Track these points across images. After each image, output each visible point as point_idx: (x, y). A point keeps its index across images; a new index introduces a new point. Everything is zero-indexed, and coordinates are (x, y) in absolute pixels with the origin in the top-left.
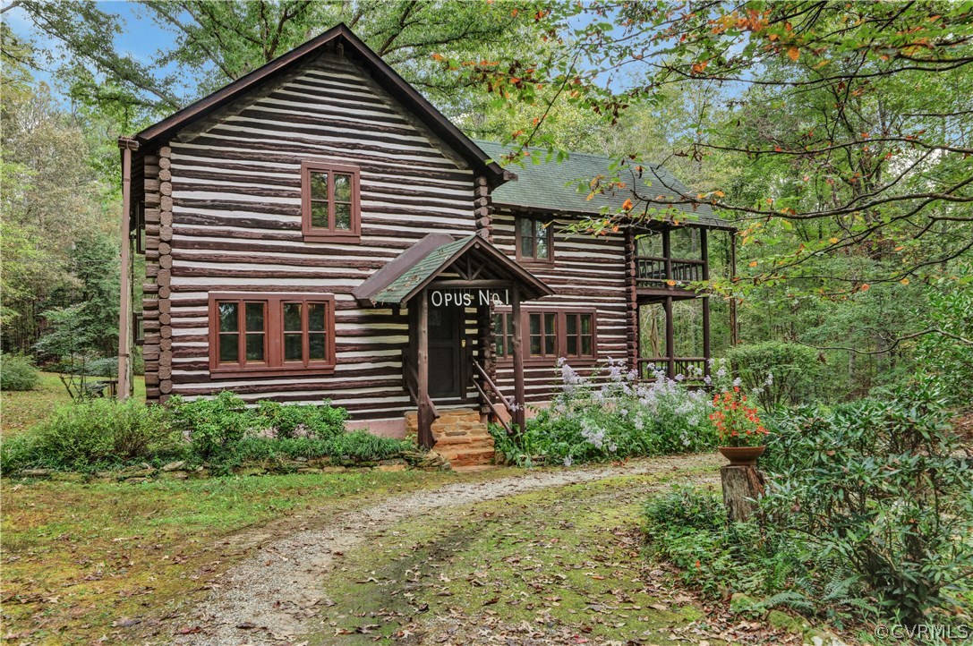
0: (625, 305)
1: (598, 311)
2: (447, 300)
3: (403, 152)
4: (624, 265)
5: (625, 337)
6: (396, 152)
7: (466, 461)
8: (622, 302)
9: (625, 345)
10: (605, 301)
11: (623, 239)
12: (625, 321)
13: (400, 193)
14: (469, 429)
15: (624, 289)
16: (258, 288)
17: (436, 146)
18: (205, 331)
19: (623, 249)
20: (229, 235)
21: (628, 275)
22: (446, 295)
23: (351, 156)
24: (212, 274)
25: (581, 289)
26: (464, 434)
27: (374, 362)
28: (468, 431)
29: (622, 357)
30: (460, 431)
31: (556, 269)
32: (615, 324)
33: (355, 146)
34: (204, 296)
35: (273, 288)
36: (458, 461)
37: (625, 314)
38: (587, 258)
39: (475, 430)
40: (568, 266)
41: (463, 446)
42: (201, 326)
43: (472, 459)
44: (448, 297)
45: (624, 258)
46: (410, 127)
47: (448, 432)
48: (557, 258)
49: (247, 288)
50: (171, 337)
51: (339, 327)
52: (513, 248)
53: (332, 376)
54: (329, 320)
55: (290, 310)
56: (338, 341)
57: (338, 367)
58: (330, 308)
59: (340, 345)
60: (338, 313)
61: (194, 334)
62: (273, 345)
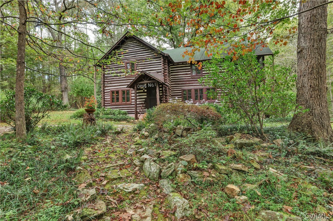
3: (145, 55)
6: (144, 55)
13: (145, 64)
16: (118, 88)
17: (153, 52)
18: (109, 97)
20: (113, 79)
22: (140, 85)
23: (135, 58)
24: (110, 86)
27: (139, 102)
31: (203, 76)
33: (135, 56)
34: (109, 91)
35: (120, 88)
42: (109, 96)
46: (147, 49)
48: (203, 74)
49: (116, 88)
50: (104, 98)
51: (132, 95)
52: (190, 73)
53: (131, 105)
54: (130, 93)
55: (123, 92)
56: (132, 98)
57: (132, 103)
58: (130, 91)
59: (132, 99)
60: (132, 92)
61: (108, 98)
62: (120, 98)
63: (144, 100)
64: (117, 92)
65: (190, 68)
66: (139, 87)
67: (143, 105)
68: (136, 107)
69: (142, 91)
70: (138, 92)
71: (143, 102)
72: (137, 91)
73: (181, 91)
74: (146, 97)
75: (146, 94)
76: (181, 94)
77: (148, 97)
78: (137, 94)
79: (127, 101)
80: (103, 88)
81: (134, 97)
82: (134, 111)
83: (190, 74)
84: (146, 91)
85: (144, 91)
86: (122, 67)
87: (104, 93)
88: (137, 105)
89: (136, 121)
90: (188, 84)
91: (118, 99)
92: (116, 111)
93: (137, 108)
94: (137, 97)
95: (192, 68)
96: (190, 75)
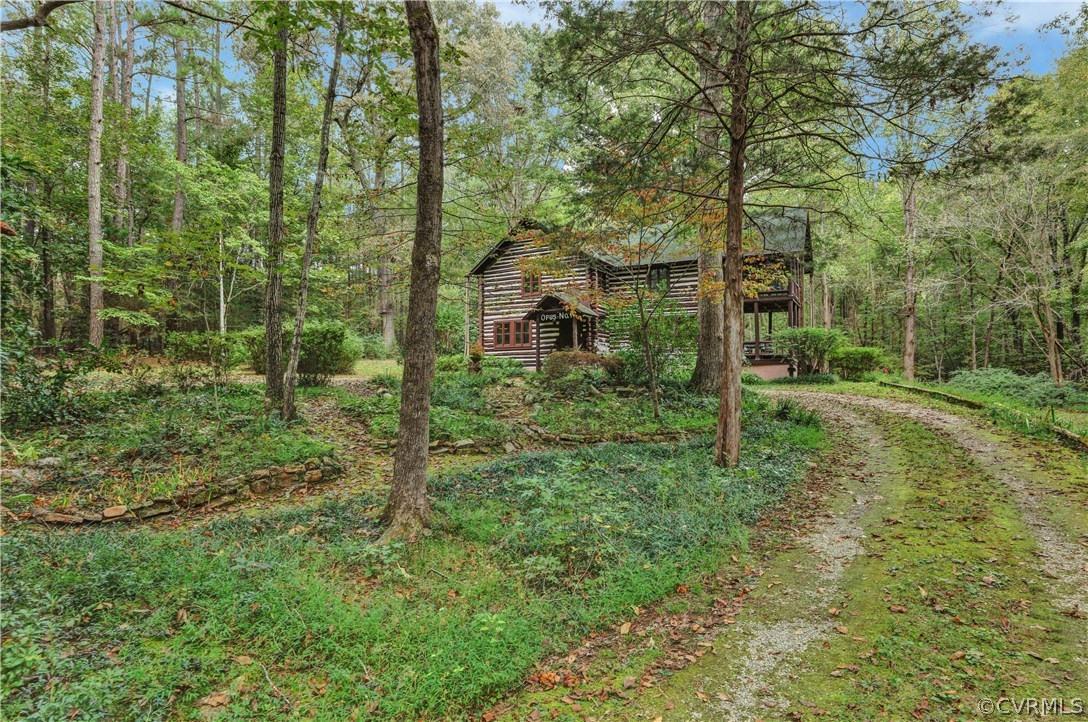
16: (508, 318)
20: (502, 300)
24: (495, 314)
27: (544, 344)
34: (492, 322)
35: (512, 318)
42: (491, 333)
49: (505, 318)
50: (483, 336)
51: (533, 331)
53: (530, 349)
54: (529, 328)
55: (518, 325)
56: (532, 336)
57: (532, 346)
58: (530, 324)
59: (533, 339)
60: (533, 326)
61: (490, 335)
62: (512, 338)
63: (555, 339)
64: (507, 325)
68: (539, 353)
70: (542, 326)
71: (552, 344)
78: (542, 330)
79: (524, 343)
80: (480, 317)
81: (535, 336)
82: (534, 361)
86: (516, 278)
87: (483, 326)
91: (507, 339)
92: (504, 359)
93: (541, 356)
94: (542, 336)
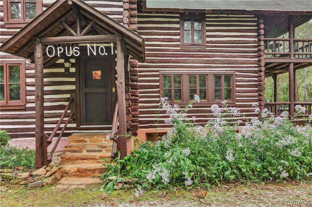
0: (257, 69)
1: (237, 73)
2: (59, 52)
4: (256, 44)
5: (257, 89)
7: (84, 174)
8: (255, 67)
9: (257, 94)
10: (242, 67)
11: (257, 28)
12: (257, 79)
14: (104, 148)
15: (257, 59)
19: (256, 34)
21: (260, 50)
22: (58, 48)
25: (225, 60)
26: (100, 151)
28: (104, 150)
29: (254, 102)
30: (97, 149)
31: (207, 48)
32: (249, 81)
36: (78, 173)
37: (257, 75)
38: (229, 41)
39: (109, 149)
40: (216, 47)
41: (92, 161)
43: (90, 173)
44: (60, 50)
45: (256, 40)
47: (88, 149)
48: (208, 42)
51: (29, 80)
52: (178, 37)
53: (25, 109)
54: (22, 75)
56: (28, 88)
57: (28, 105)
58: (22, 68)
60: (27, 72)
63: (68, 96)
65: (178, 26)
66: (50, 52)
67: (66, 112)
68: (43, 116)
69: (62, 70)
70: (47, 74)
71: (66, 104)
72: (45, 71)
73: (158, 78)
74: (73, 87)
75: (73, 80)
76: (158, 84)
77: (79, 87)
78: (45, 80)
79: (12, 98)
81: (33, 88)
82: (33, 129)
83: (179, 40)
84: (73, 70)
85: (67, 69)
88: (45, 112)
89: (41, 171)
90: (174, 62)
93: (45, 120)
94: (46, 88)
95: (183, 27)
96: (179, 43)
